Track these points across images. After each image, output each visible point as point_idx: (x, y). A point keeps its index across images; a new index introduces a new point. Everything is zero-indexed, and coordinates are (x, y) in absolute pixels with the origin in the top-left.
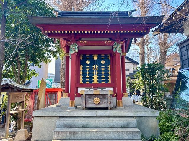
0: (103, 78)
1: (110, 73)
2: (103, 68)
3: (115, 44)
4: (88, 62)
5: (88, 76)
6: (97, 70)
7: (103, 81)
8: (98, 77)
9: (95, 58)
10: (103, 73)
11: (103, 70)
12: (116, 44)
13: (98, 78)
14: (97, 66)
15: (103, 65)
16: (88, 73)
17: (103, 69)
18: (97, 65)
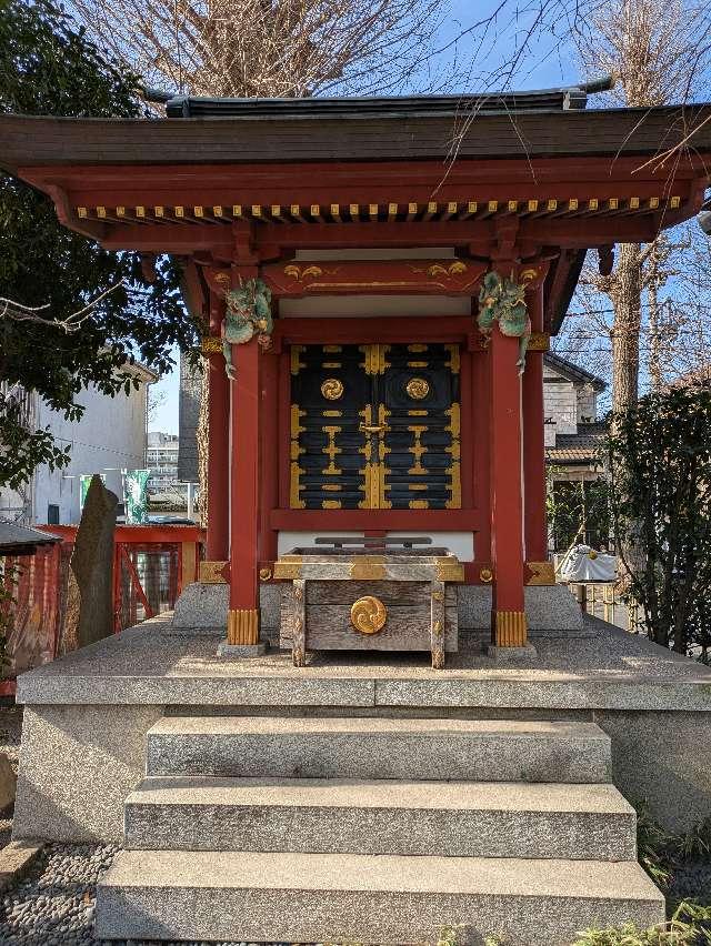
0: (417, 479)
1: (455, 450)
2: (418, 421)
3: (486, 281)
4: (333, 389)
5: (332, 470)
6: (382, 435)
7: (419, 495)
8: (389, 472)
9: (375, 364)
10: (418, 450)
11: (418, 435)
12: (493, 283)
13: (388, 479)
14: (383, 412)
15: (419, 404)
16: (332, 450)
17: (418, 430)
18: (382, 408)
